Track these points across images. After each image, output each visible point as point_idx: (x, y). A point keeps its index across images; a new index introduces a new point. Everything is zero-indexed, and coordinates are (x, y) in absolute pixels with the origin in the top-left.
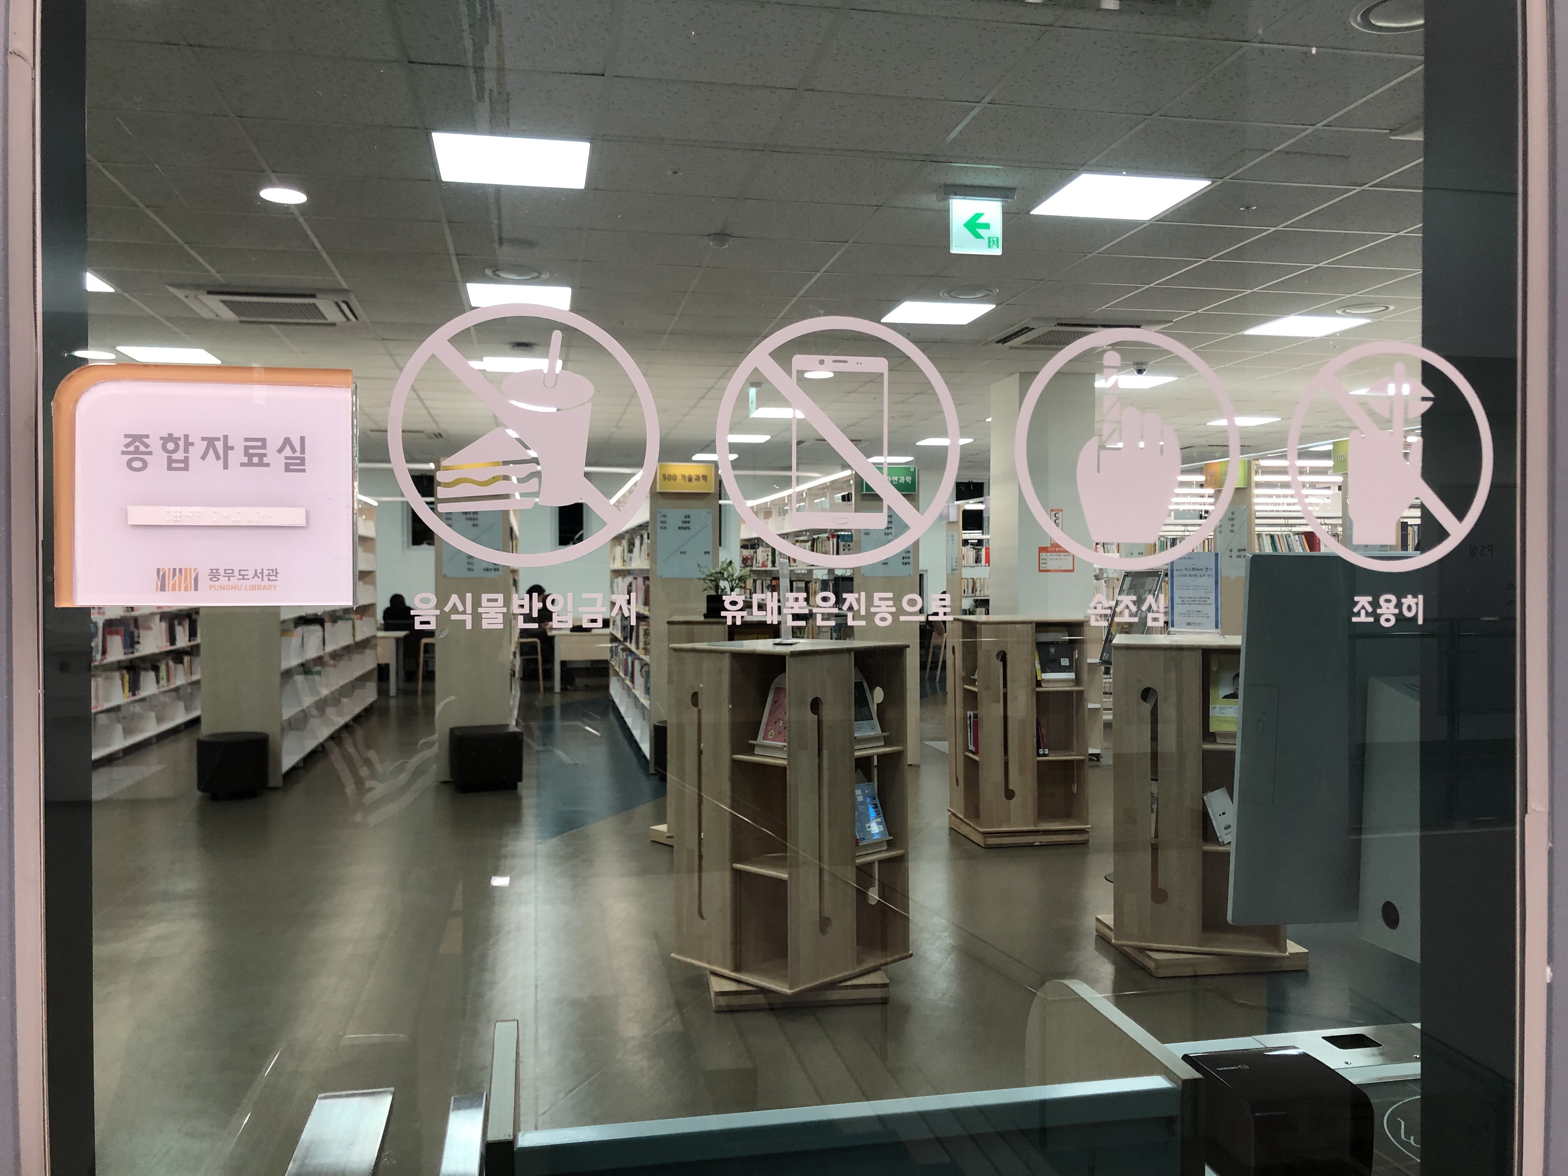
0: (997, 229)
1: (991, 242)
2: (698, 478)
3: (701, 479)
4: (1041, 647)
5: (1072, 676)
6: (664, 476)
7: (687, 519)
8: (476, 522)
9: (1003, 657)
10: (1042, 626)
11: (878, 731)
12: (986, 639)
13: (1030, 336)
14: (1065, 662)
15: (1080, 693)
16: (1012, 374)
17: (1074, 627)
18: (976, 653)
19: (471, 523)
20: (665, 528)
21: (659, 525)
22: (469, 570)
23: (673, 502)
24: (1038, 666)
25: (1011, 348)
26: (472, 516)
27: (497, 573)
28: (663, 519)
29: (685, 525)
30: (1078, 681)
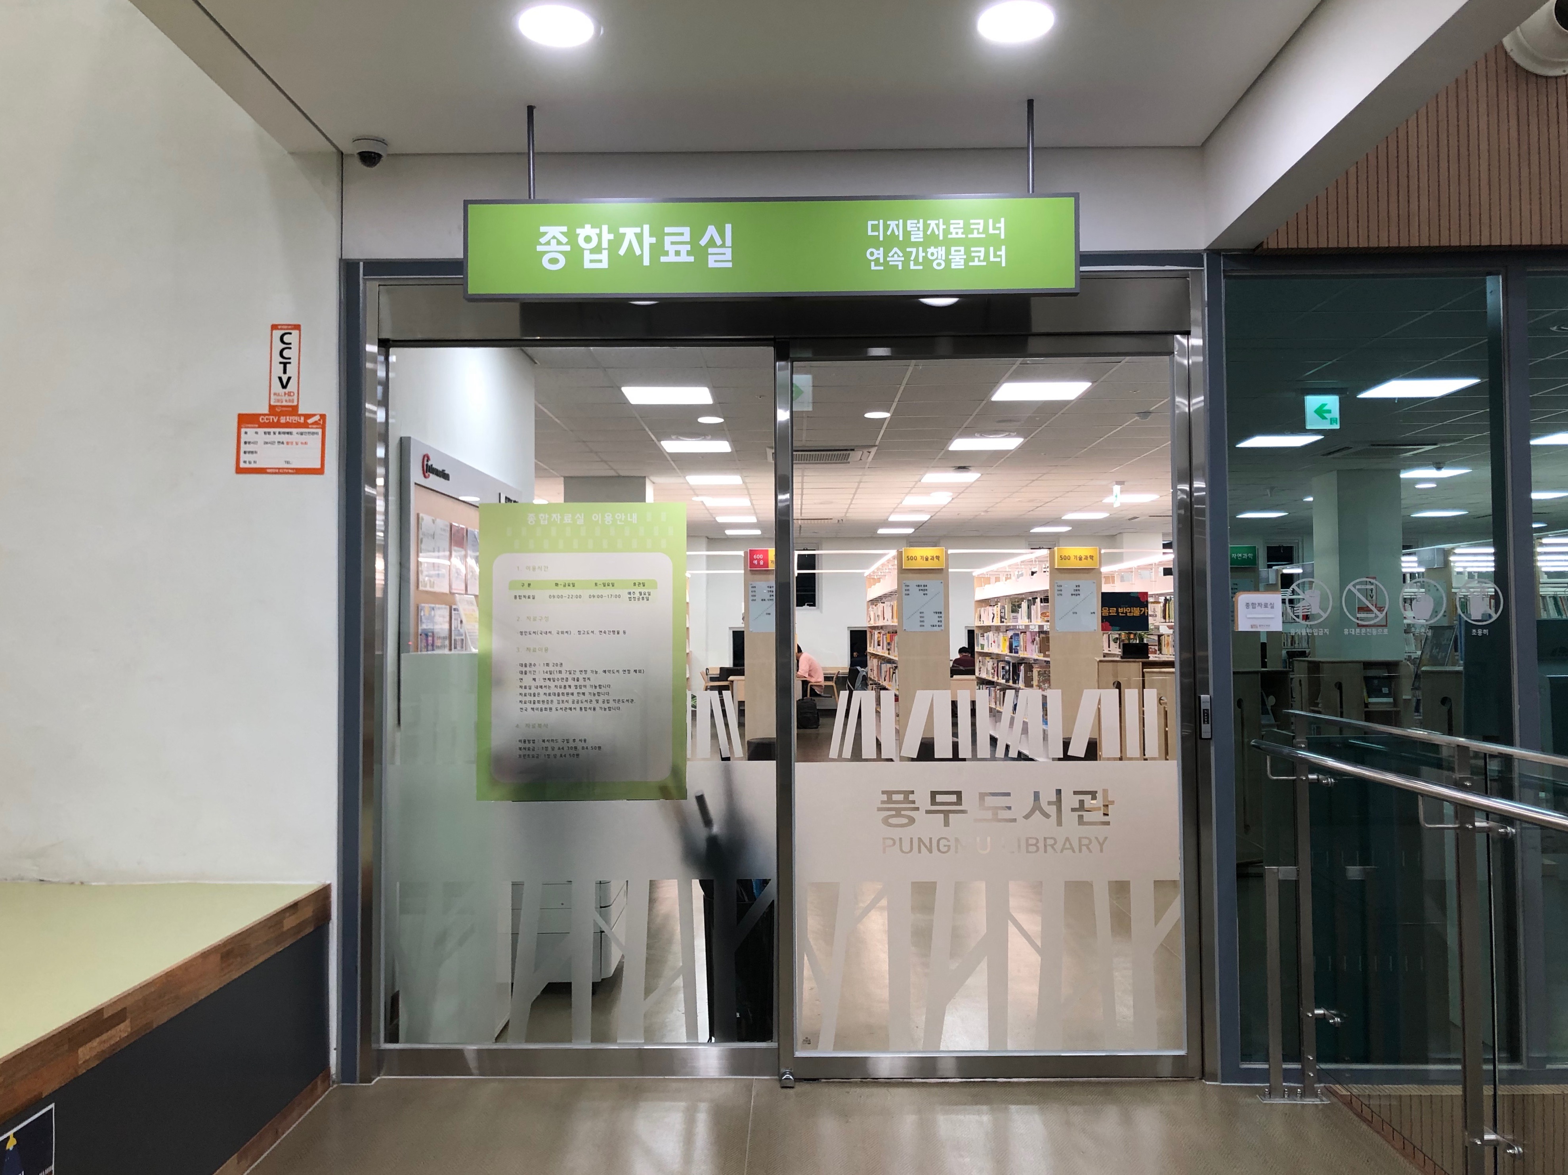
0: (1336, 413)
1: (1332, 421)
2: (1086, 558)
3: (1089, 558)
4: (1367, 680)
5: (1391, 700)
6: (1061, 556)
7: (1078, 588)
8: (926, 592)
9: (1339, 686)
10: (1368, 665)
11: (1273, 721)
12: (1325, 675)
13: (1350, 451)
14: (1385, 690)
15: (1397, 713)
16: (1331, 471)
17: (1391, 666)
18: (1320, 685)
19: (922, 592)
20: (1061, 595)
21: (1057, 593)
22: (922, 626)
23: (1067, 575)
24: (1365, 694)
25: (1334, 458)
26: (923, 588)
27: (940, 628)
28: (1059, 588)
29: (1076, 593)
30: (1395, 703)
